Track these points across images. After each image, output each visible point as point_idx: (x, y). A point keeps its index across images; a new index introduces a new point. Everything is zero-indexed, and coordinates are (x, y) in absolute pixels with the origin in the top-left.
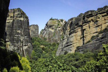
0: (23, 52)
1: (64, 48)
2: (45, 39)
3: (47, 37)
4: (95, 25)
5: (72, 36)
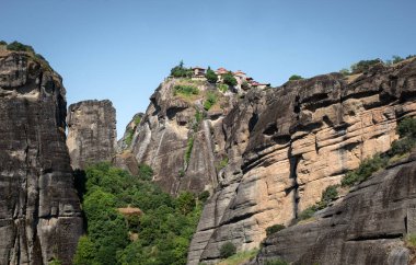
1: (221, 225)
3: (154, 161)
4: (340, 139)
5: (254, 180)
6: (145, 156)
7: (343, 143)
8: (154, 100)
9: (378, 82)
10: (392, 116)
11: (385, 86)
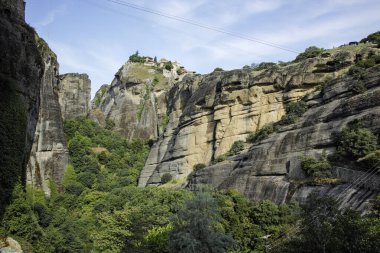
0: (38, 169)
1: (162, 162)
2: (110, 125)
3: (116, 117)
4: (246, 111)
5: (187, 134)
6: (109, 114)
7: (248, 115)
8: (117, 76)
9: (274, 77)
10: (280, 99)
11: (278, 81)
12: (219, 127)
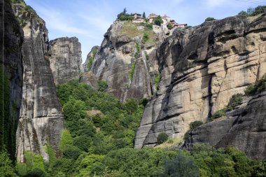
0: (35, 135)
2: (103, 87)
3: (108, 78)
4: (242, 62)
5: (180, 91)
6: (101, 76)
7: (245, 65)
8: (107, 37)
12: (214, 81)
